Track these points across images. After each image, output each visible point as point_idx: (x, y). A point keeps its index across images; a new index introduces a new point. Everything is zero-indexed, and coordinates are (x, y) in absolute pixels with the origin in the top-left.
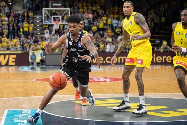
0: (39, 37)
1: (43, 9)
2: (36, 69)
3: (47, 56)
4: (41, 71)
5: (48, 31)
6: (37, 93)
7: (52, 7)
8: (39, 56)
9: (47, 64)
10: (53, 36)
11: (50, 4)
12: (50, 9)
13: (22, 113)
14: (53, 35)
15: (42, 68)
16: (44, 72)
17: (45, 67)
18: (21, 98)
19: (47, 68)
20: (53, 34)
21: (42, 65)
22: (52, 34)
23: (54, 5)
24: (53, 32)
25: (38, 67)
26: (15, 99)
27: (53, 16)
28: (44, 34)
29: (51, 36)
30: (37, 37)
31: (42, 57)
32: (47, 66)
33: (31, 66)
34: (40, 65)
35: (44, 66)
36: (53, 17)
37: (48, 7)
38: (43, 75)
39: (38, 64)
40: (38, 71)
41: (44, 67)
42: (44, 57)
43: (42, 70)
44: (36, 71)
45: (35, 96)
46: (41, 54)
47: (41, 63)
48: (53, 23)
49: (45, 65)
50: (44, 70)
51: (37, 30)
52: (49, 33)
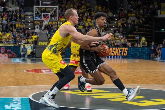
0: (30, 32)
1: (34, 6)
2: (27, 61)
3: (37, 49)
4: (32, 62)
5: (38, 26)
6: (27, 83)
7: (43, 4)
8: (30, 49)
9: (36, 57)
10: (43, 31)
11: (41, 2)
12: (40, 6)
13: (12, 101)
14: (43, 30)
15: (32, 60)
16: (34, 64)
17: (35, 59)
18: (12, 87)
19: (36, 60)
20: (43, 29)
21: (33, 57)
22: (42, 29)
23: (44, 3)
24: (43, 28)
25: (29, 59)
26: (7, 88)
27: (42, 13)
28: (35, 29)
29: (41, 31)
30: (29, 32)
31: (32, 50)
32: (36, 58)
33: (22, 58)
34: (31, 57)
35: (34, 58)
36: (44, 14)
37: (39, 5)
38: (33, 66)
39: (29, 56)
40: (29, 62)
41: (34, 59)
42: (35, 50)
43: (33, 61)
44: (27, 62)
45: (25, 85)
46: (32, 47)
47: (32, 55)
48: (43, 19)
49: (35, 57)
50: (34, 61)
51: (28, 26)
52: (39, 28)
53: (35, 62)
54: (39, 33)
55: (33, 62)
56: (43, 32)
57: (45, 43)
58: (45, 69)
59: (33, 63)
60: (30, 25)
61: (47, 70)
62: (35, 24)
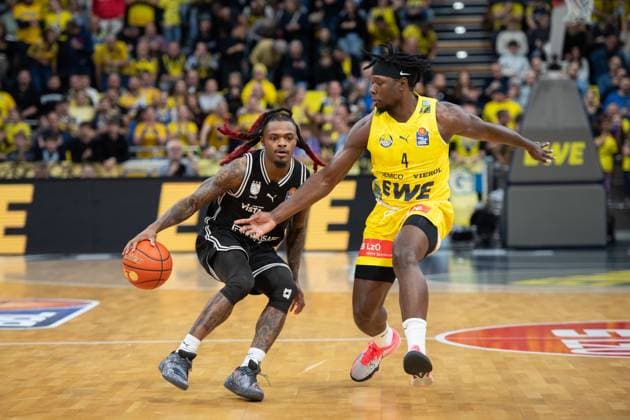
0: (464, 77)
2: (446, 271)
3: (513, 189)
4: (480, 281)
5: (520, 37)
8: (465, 194)
9: (511, 241)
10: (555, 67)
14: (550, 61)
15: (483, 265)
16: (498, 289)
17: (504, 259)
19: (511, 264)
20: (555, 57)
22: (543, 57)
24: (553, 47)
25: (461, 260)
28: (494, 56)
29: (538, 72)
30: (457, 79)
31: (480, 196)
32: (512, 254)
34: (472, 244)
35: (498, 252)
38: (495, 306)
39: (458, 238)
40: (461, 280)
41: (492, 259)
42: (498, 195)
43: (485, 274)
44: (447, 280)
46: (478, 177)
47: (479, 232)
49: (505, 246)
50: (496, 273)
51: (449, 35)
52: (524, 48)
53: (504, 281)
54: (525, 83)
55: (491, 281)
56: (554, 75)
57: (566, 146)
58: (579, 328)
59: (486, 288)
60: (460, 30)
61: (591, 333)
62: (497, 25)
